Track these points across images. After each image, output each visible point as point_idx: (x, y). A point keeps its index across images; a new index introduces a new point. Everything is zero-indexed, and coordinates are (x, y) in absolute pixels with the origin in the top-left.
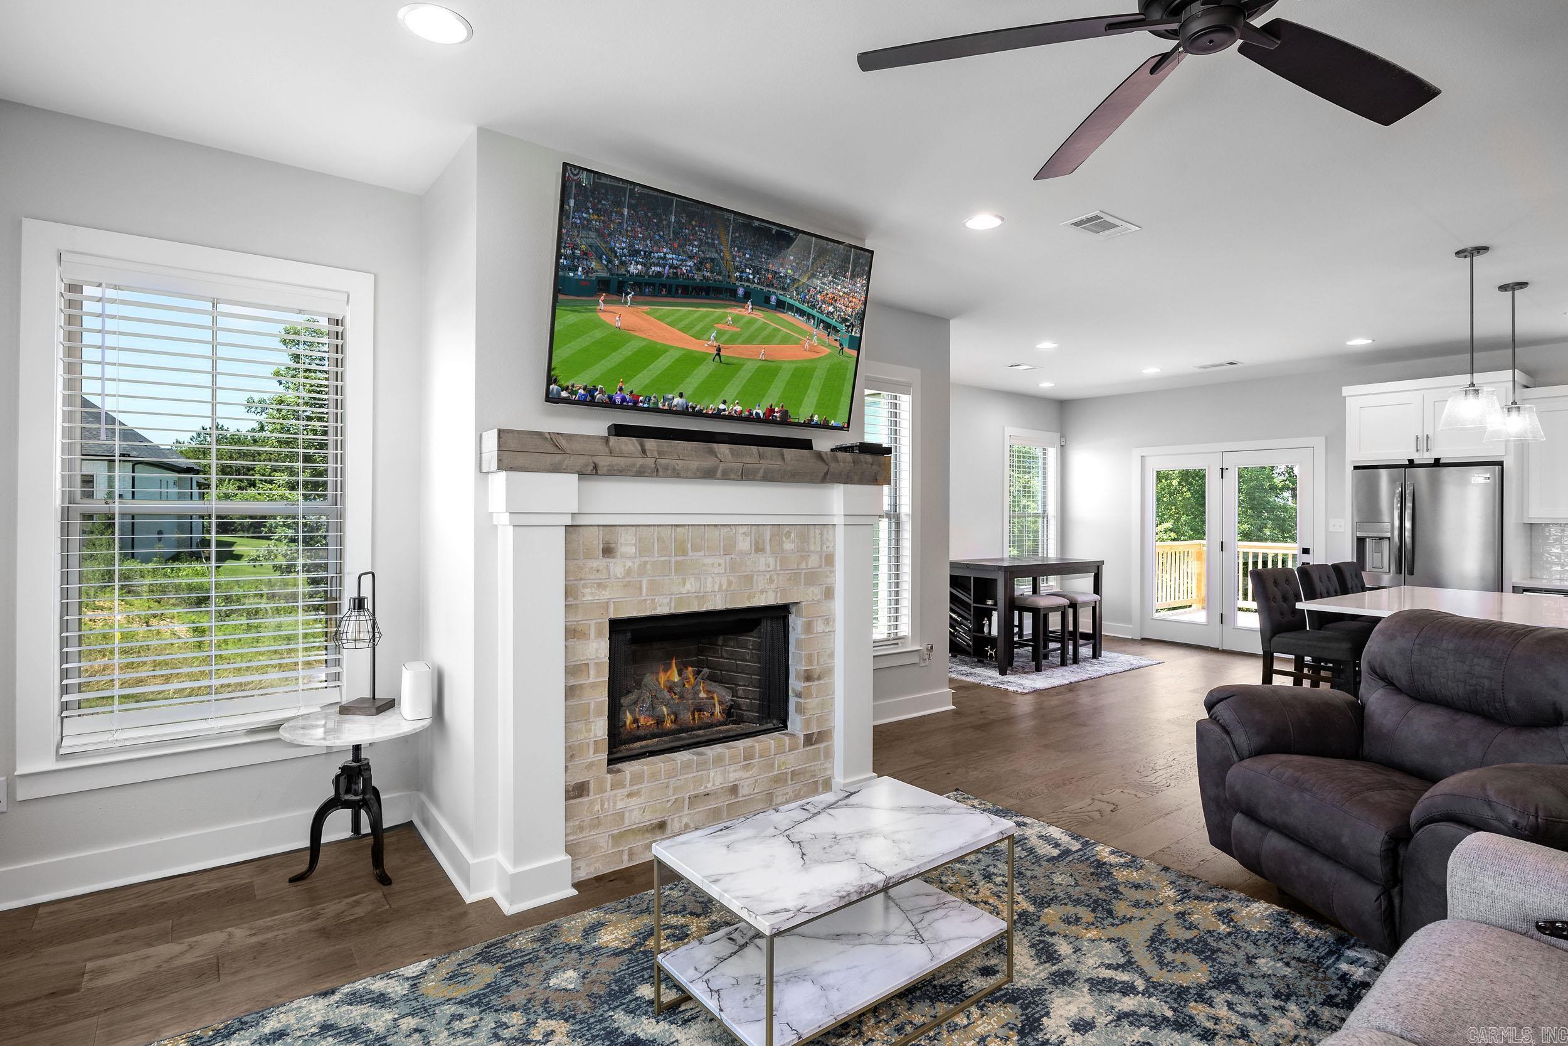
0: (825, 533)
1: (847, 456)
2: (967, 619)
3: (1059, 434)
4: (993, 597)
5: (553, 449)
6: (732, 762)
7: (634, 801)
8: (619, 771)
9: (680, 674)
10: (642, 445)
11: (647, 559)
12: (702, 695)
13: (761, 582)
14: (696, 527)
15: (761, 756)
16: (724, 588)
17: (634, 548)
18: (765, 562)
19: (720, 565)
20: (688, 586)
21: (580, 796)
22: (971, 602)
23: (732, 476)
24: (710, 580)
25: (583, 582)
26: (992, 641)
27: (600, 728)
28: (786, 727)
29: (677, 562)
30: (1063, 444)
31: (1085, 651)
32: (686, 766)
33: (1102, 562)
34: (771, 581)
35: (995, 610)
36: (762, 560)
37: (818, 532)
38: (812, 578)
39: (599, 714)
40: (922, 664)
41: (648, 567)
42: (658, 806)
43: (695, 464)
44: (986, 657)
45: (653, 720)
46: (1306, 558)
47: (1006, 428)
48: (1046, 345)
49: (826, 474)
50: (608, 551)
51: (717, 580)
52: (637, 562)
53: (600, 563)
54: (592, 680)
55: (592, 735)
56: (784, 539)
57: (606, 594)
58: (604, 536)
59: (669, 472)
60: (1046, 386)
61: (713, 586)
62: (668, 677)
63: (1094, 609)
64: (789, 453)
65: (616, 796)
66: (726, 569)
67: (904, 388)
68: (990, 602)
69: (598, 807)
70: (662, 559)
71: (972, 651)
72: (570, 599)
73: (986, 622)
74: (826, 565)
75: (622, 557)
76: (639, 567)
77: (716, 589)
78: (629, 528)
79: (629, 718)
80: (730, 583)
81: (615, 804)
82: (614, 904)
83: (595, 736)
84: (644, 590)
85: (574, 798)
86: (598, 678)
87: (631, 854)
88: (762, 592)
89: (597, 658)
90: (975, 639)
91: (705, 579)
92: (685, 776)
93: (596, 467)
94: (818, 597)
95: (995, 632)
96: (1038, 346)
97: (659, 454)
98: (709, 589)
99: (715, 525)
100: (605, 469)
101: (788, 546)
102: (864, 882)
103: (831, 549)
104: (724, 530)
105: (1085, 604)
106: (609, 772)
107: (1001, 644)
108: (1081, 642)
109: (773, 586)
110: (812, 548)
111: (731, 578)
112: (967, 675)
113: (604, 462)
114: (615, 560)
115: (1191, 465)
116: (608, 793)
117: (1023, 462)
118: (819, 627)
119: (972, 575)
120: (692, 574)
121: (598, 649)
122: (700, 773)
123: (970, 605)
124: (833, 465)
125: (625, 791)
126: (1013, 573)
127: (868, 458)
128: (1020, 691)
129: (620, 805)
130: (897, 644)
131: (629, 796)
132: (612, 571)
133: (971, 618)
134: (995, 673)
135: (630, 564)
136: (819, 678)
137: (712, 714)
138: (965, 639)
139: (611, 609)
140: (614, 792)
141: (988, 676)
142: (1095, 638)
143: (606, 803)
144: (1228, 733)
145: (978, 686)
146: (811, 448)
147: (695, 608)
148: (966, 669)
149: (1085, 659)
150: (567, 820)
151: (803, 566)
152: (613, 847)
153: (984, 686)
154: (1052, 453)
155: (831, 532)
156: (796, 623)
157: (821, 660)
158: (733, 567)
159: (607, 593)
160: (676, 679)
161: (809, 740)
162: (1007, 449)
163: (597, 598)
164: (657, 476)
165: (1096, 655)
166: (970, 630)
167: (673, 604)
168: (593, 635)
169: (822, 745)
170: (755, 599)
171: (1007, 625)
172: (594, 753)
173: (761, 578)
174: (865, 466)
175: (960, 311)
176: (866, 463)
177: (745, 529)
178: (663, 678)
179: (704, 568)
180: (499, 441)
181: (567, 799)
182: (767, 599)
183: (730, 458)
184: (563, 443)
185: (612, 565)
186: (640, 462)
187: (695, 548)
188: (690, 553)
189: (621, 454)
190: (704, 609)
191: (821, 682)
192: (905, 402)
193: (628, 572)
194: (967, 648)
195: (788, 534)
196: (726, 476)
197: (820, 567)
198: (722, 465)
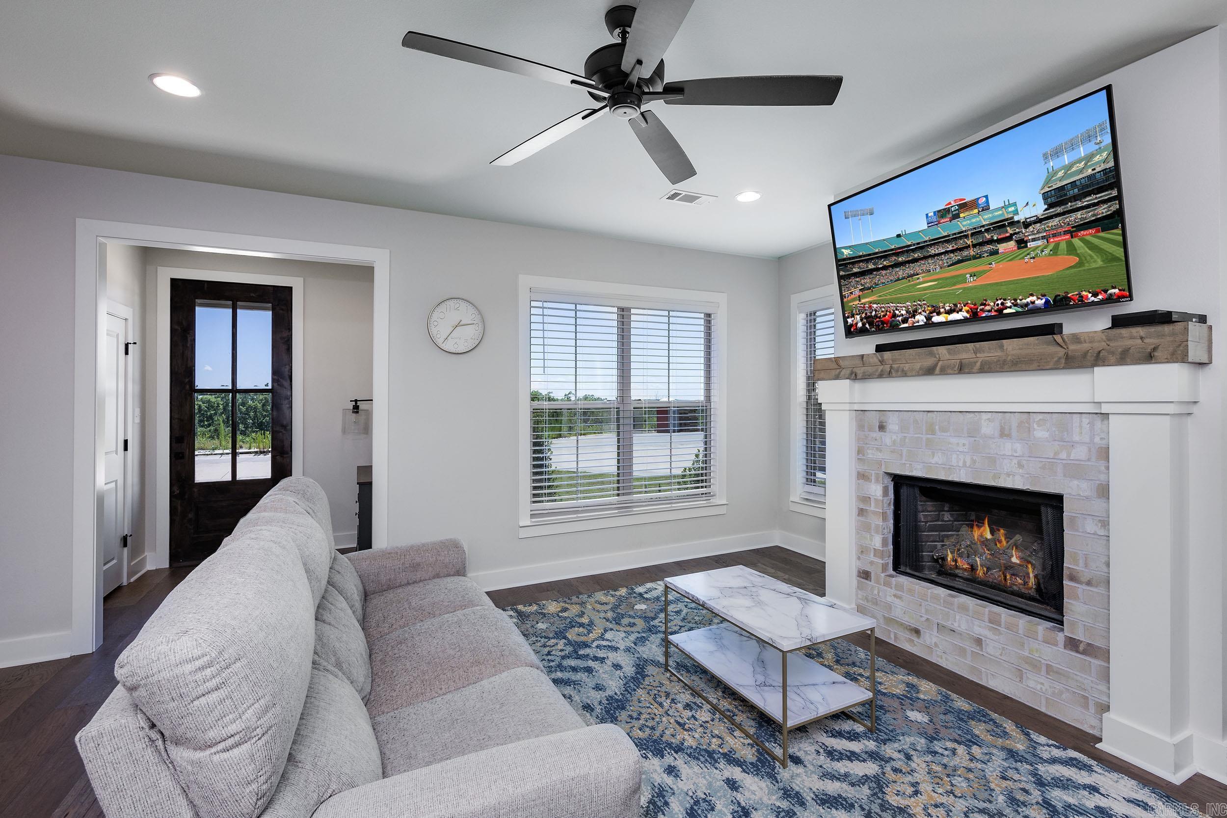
0: (1095, 423)
5: (836, 367)
9: (992, 533)
11: (906, 435)
12: (1015, 560)
13: (1007, 466)
14: (943, 413)
16: (968, 464)
17: (897, 427)
18: (1013, 447)
19: (964, 445)
20: (936, 459)
23: (950, 371)
24: (954, 456)
25: (868, 446)
28: (1063, 623)
29: (927, 439)
36: (1008, 445)
37: (1085, 421)
38: (1077, 471)
41: (907, 440)
43: (918, 366)
50: (882, 428)
52: (899, 436)
53: (877, 434)
54: (873, 509)
56: (1035, 426)
57: (879, 456)
58: (879, 418)
59: (900, 373)
61: (958, 462)
62: (982, 533)
66: (970, 449)
70: (916, 436)
72: (861, 455)
74: (1099, 459)
75: (890, 432)
76: (901, 440)
77: (961, 464)
78: (894, 412)
80: (974, 462)
84: (904, 456)
85: (863, 578)
86: (876, 509)
89: (876, 495)
91: (951, 455)
93: (857, 375)
97: (892, 361)
98: (955, 463)
99: (960, 412)
100: (861, 375)
101: (1042, 435)
103: (1105, 441)
104: (969, 416)
106: (894, 576)
110: (1076, 438)
111: (975, 458)
113: (860, 371)
114: (886, 434)
120: (941, 450)
132: (884, 440)
135: (895, 437)
139: (883, 467)
147: (942, 476)
159: (881, 455)
160: (989, 536)
163: (875, 457)
164: (892, 377)
168: (873, 480)
178: (976, 533)
179: (950, 446)
181: (860, 579)
185: (884, 437)
187: (944, 430)
189: (870, 364)
190: (950, 479)
193: (894, 442)
196: (944, 372)
197: (1089, 460)
198: (940, 363)
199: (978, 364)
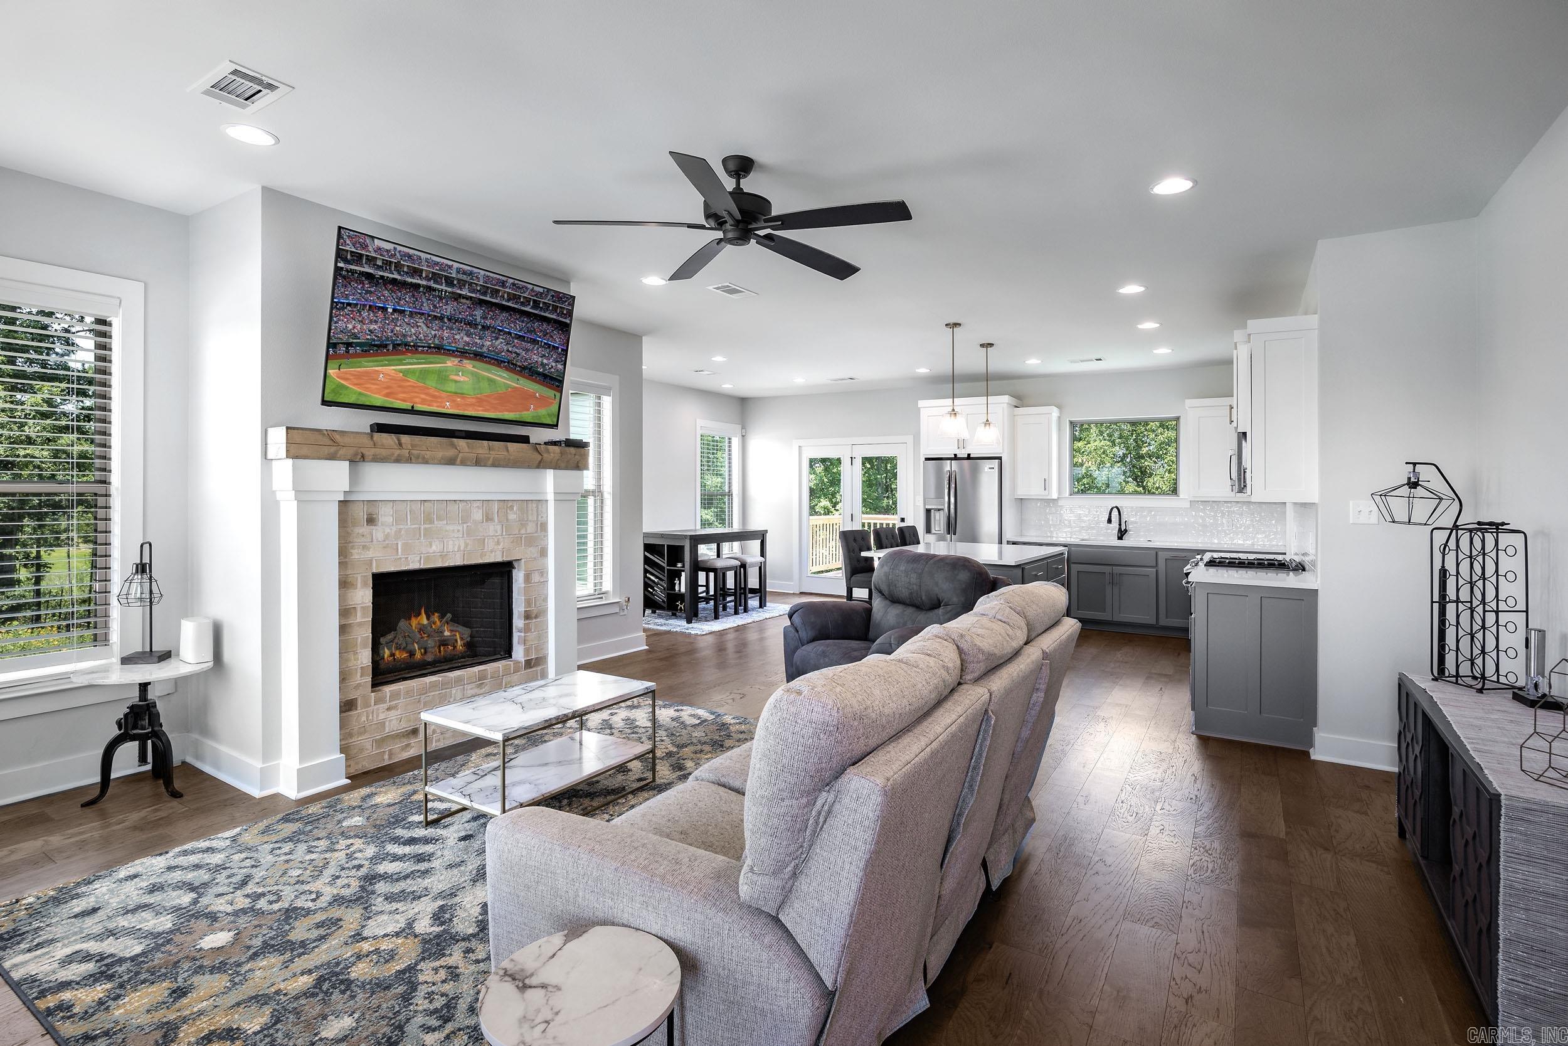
0: (540, 507)
1: (556, 448)
2: (662, 580)
3: (740, 426)
4: (682, 561)
5: (330, 443)
6: (469, 682)
7: (393, 713)
8: (379, 690)
9: (428, 619)
10: (399, 440)
11: (402, 527)
12: (447, 633)
13: (490, 544)
14: (440, 502)
15: (492, 678)
16: (462, 548)
17: (391, 518)
18: (494, 528)
19: (458, 531)
20: (434, 547)
21: (350, 710)
22: (665, 565)
23: (469, 463)
24: (451, 543)
25: (351, 545)
26: (681, 597)
27: (364, 657)
28: (511, 657)
29: (425, 529)
30: (744, 434)
31: (753, 602)
32: (433, 686)
33: (766, 531)
34: (498, 543)
35: (683, 571)
36: (492, 528)
37: (534, 505)
38: (531, 541)
39: (365, 647)
40: (622, 614)
41: (403, 533)
42: (412, 716)
43: (440, 454)
44: (677, 610)
45: (407, 653)
46: (903, 525)
47: (698, 420)
48: (719, 359)
49: (540, 462)
50: (371, 521)
51: (457, 543)
52: (394, 529)
53: (364, 529)
54: (359, 620)
55: (359, 662)
56: (508, 511)
58: (368, 509)
59: (420, 460)
60: (727, 387)
61: (453, 548)
62: (419, 621)
63: (760, 568)
64: (513, 446)
65: (378, 709)
66: (463, 534)
67: (607, 390)
68: (679, 565)
69: (364, 718)
70: (414, 526)
71: (665, 605)
72: (342, 558)
73: (677, 582)
74: (541, 531)
75: (382, 525)
76: (396, 532)
77: (456, 550)
78: (388, 502)
79: (387, 653)
80: (466, 545)
81: (377, 716)
82: (382, 782)
83: (362, 663)
84: (400, 551)
85: (344, 712)
86: (363, 619)
87: (391, 754)
88: (492, 552)
89: (363, 603)
90: (669, 596)
91: (448, 541)
92: (433, 693)
93: (363, 456)
94: (535, 555)
95: (683, 590)
96: (713, 359)
97: (412, 446)
98: (450, 548)
100: (371, 457)
101: (512, 516)
102: (560, 714)
103: (545, 518)
104: (461, 505)
105: (753, 565)
106: (372, 692)
107: (687, 598)
108: (750, 595)
109: (500, 547)
110: (530, 519)
111: (468, 541)
112: (661, 625)
113: (369, 453)
114: (376, 527)
115: (832, 454)
116: (371, 708)
117: (712, 449)
118: (536, 578)
119: (666, 543)
120: (437, 538)
121: (363, 596)
122: (443, 691)
123: (664, 568)
124: (545, 455)
125: (385, 706)
126: (697, 540)
127: (572, 450)
128: (699, 633)
129: (382, 716)
130: (602, 598)
131: (388, 709)
132: (374, 535)
133: (665, 579)
134: (683, 623)
135: (389, 531)
136: (536, 617)
137: (455, 647)
138: (660, 595)
140: (376, 707)
141: (678, 625)
142: (761, 592)
143: (371, 715)
144: (797, 631)
145: (669, 632)
146: (528, 442)
147: (439, 564)
148: (662, 621)
149: (753, 609)
150: (341, 729)
151: (523, 532)
152: (376, 750)
153: (673, 632)
154: (736, 442)
155: (544, 506)
156: (518, 577)
157: (538, 603)
158: (469, 533)
159: (371, 553)
160: (425, 622)
161: (529, 664)
162: (699, 438)
163: (363, 557)
164: (411, 463)
165: (762, 605)
166: (664, 589)
167: (422, 562)
168: (359, 585)
169: (539, 668)
170: (487, 557)
171: (693, 583)
172: (361, 677)
173: (491, 540)
174: (569, 456)
175: (648, 332)
176: (571, 454)
177: (478, 504)
178: (414, 622)
179: (446, 533)
180: (287, 436)
181: (341, 712)
182: (497, 557)
183: (467, 450)
184: (337, 437)
185: (374, 531)
186: (397, 452)
187: (439, 518)
188: (436, 522)
189: (383, 447)
190: (446, 565)
191: (538, 620)
192: (607, 401)
193: (387, 537)
194: (662, 604)
195: (512, 507)
196: (464, 463)
197: (536, 532)
198: (461, 455)
199: (491, 460)
